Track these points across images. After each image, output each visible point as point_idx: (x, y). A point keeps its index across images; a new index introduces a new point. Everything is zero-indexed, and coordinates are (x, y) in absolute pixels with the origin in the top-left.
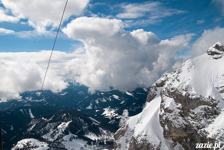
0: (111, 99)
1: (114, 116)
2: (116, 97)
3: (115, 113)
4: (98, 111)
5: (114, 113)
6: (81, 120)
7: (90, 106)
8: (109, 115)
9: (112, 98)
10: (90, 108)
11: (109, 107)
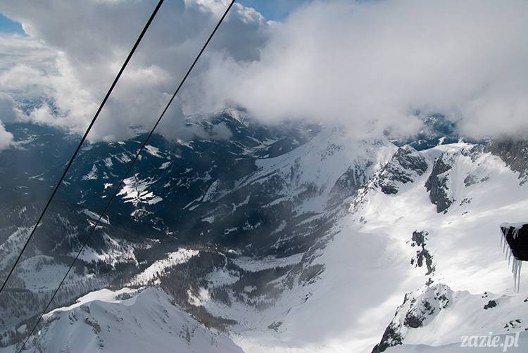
0: (140, 156)
1: (144, 198)
2: (153, 151)
3: (147, 192)
4: (110, 185)
5: (145, 191)
6: (62, 219)
7: (93, 173)
8: (135, 194)
9: (145, 153)
10: (91, 177)
11: (136, 175)
